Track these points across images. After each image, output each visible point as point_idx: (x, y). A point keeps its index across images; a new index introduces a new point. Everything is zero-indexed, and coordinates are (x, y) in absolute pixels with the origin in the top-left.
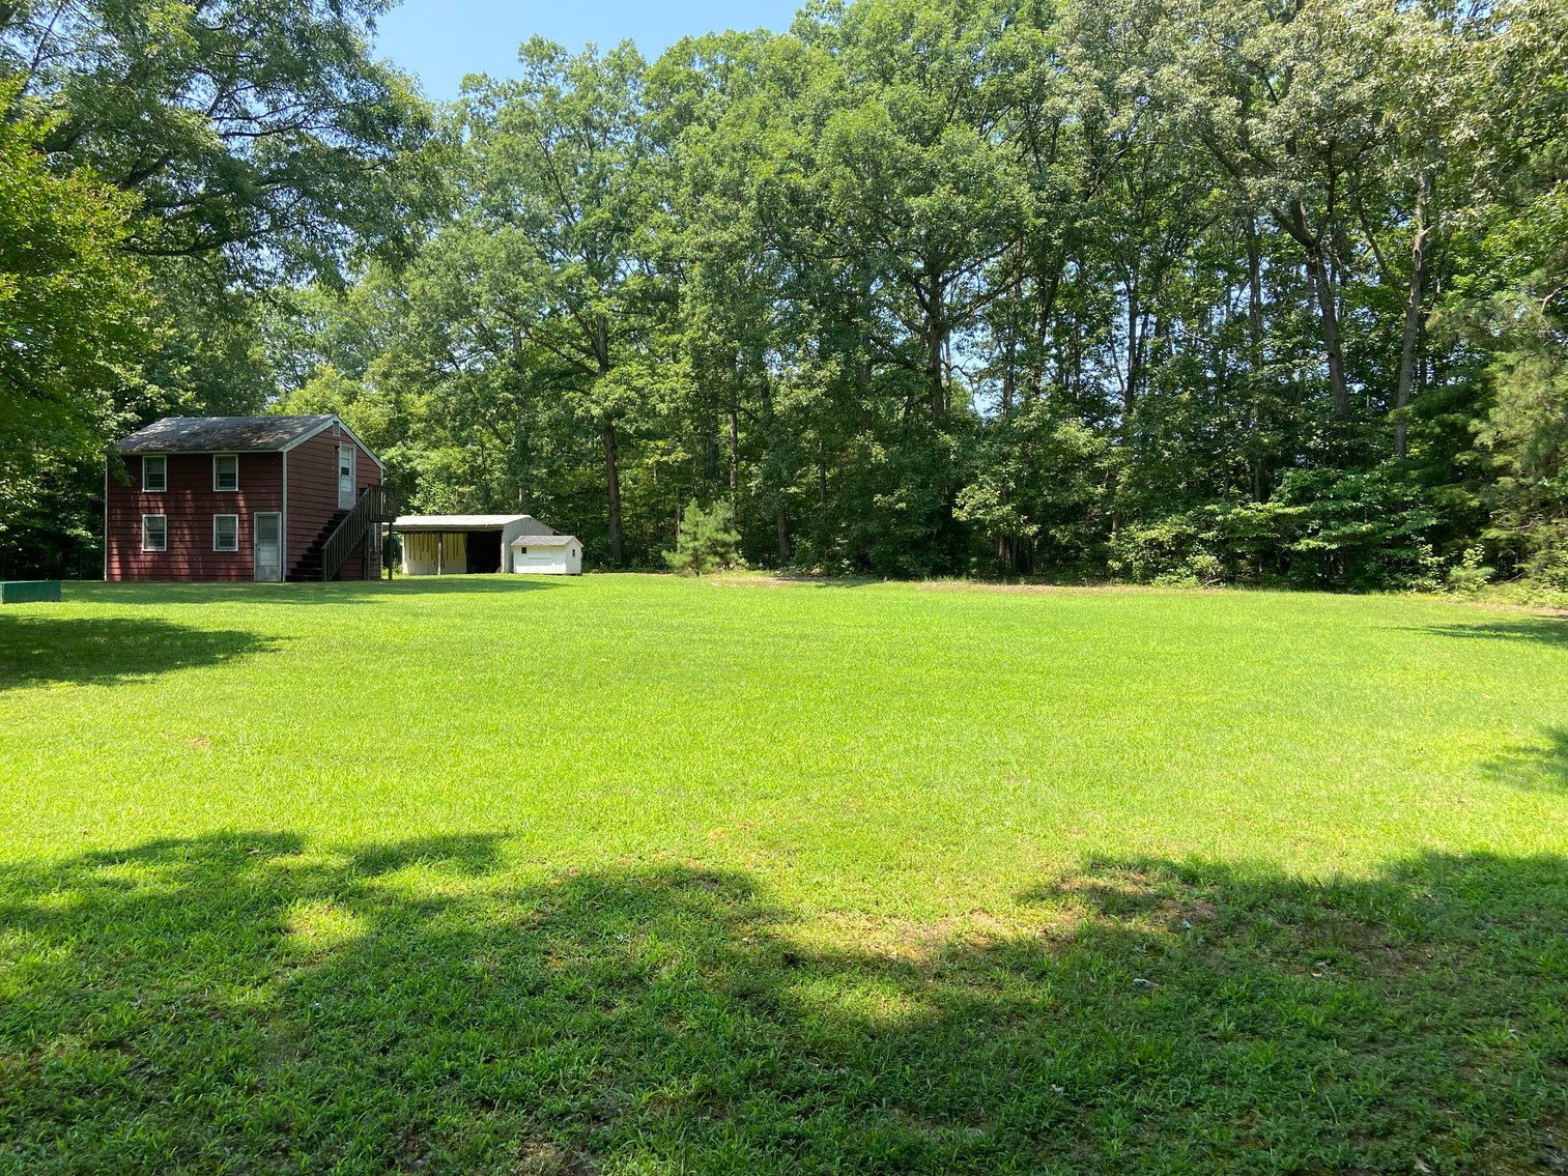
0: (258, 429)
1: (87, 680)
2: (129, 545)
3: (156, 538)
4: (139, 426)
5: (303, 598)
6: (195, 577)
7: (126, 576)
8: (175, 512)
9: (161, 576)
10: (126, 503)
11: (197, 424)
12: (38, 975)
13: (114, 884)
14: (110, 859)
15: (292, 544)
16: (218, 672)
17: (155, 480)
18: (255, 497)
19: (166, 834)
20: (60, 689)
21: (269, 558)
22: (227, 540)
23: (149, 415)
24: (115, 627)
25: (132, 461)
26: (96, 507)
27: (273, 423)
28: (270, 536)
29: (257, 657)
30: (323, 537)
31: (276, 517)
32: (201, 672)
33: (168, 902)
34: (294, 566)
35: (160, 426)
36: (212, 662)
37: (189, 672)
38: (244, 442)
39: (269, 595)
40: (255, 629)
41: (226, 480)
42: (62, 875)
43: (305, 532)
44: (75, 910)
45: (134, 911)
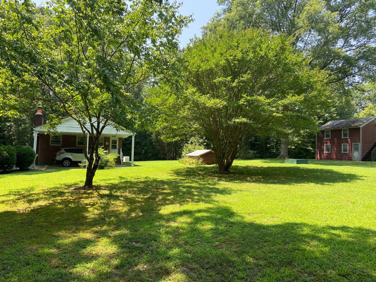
0: (354, 122)
1: (317, 183)
2: (321, 151)
3: (328, 150)
4: (323, 124)
5: (367, 166)
6: (337, 159)
7: (321, 159)
8: (332, 143)
9: (329, 159)
10: (321, 141)
11: (338, 122)
12: (322, 253)
13: (336, 235)
14: (334, 228)
15: (363, 151)
16: (349, 184)
17: (328, 136)
18: (352, 139)
19: (345, 225)
20: (312, 185)
21: (356, 155)
22: (345, 150)
23: (326, 121)
24: (321, 171)
25: (323, 132)
26: (314, 143)
27: (357, 120)
28: (357, 149)
29: (358, 181)
30: (372, 149)
31: (358, 144)
32: (344, 184)
33: (350, 243)
34: (363, 157)
35: (329, 123)
36: (347, 181)
37: (341, 184)
38: (350, 126)
39: (357, 164)
40: (356, 174)
41: (345, 135)
42: (323, 230)
43: (366, 148)
44: (328, 240)
45: (342, 243)
